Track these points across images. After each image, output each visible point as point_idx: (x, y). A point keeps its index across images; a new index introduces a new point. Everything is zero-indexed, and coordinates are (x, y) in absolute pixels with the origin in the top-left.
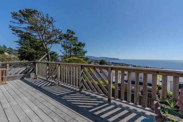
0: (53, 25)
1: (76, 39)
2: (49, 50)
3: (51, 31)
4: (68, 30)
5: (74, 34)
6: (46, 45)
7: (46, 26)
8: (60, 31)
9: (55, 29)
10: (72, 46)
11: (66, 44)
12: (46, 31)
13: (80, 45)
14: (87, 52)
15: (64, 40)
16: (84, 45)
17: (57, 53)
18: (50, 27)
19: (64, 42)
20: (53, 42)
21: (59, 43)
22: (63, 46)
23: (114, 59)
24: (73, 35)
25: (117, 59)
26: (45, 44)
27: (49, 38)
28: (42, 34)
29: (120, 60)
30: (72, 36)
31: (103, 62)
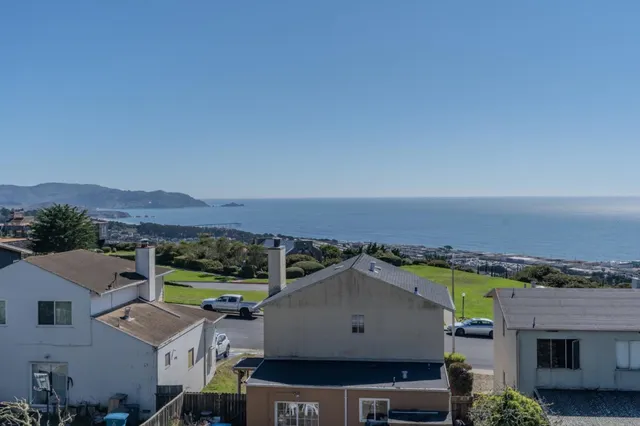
23: (158, 199)
25: (183, 201)
29: (200, 203)
31: (65, 230)
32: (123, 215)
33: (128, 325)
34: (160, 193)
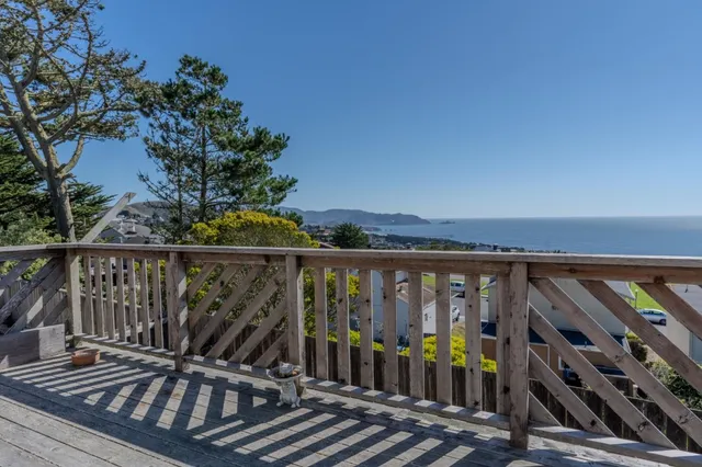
0: (94, 29)
1: (231, 111)
2: (64, 172)
3: (78, 61)
4: (186, 62)
5: (221, 82)
6: (44, 145)
7: (41, 32)
8: (131, 64)
9: (102, 52)
10: (214, 154)
11: (177, 142)
12: (42, 62)
13: (259, 143)
14: (297, 185)
15: (163, 117)
16: (278, 145)
17: (105, 193)
18: (70, 42)
19: (165, 127)
20: (87, 129)
21: (123, 133)
22: (157, 151)
23: (398, 219)
24: (218, 87)
25: (414, 220)
26: (40, 139)
27: (60, 104)
28: (18, 80)
29: (426, 222)
30: (209, 96)
31: (350, 238)
32: (377, 230)
33: (402, 295)
34: (399, 214)
